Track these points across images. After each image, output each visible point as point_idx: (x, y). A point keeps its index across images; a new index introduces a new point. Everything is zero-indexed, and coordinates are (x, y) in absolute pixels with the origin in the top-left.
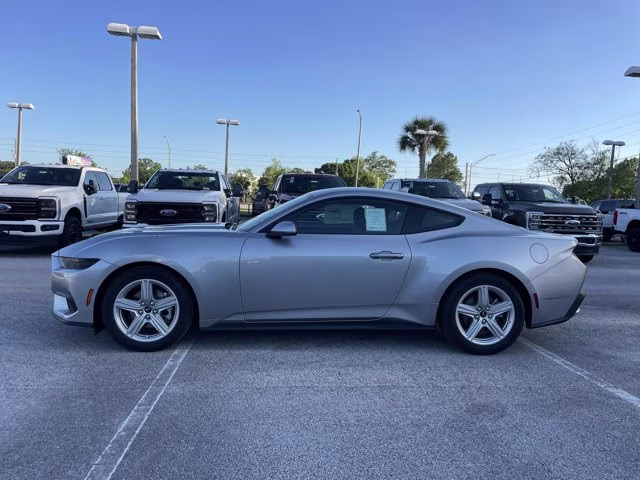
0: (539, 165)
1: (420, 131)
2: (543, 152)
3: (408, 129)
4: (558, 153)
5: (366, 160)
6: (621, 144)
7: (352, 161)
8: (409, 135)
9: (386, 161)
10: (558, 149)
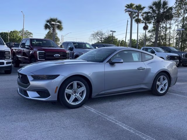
0: (92, 37)
1: (53, 23)
2: (93, 33)
3: (48, 21)
4: (97, 34)
5: (20, 32)
6: (115, 32)
7: (14, 32)
8: (48, 24)
9: (28, 33)
10: (97, 32)
